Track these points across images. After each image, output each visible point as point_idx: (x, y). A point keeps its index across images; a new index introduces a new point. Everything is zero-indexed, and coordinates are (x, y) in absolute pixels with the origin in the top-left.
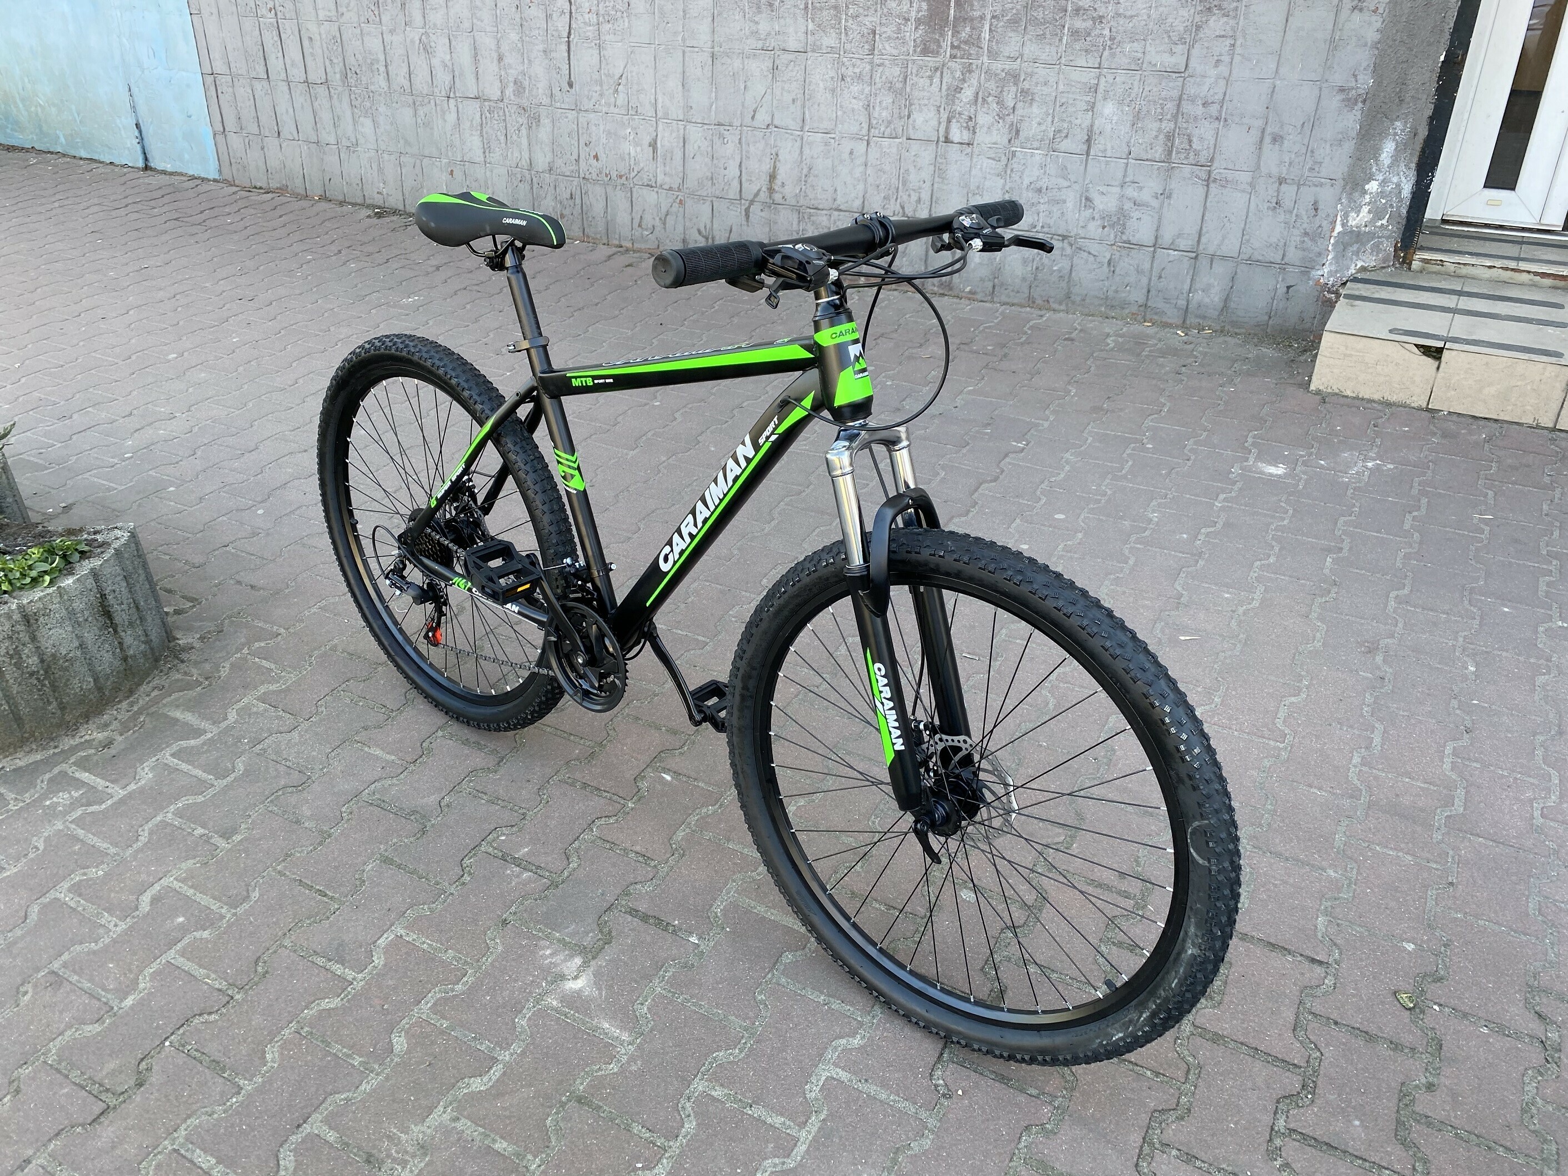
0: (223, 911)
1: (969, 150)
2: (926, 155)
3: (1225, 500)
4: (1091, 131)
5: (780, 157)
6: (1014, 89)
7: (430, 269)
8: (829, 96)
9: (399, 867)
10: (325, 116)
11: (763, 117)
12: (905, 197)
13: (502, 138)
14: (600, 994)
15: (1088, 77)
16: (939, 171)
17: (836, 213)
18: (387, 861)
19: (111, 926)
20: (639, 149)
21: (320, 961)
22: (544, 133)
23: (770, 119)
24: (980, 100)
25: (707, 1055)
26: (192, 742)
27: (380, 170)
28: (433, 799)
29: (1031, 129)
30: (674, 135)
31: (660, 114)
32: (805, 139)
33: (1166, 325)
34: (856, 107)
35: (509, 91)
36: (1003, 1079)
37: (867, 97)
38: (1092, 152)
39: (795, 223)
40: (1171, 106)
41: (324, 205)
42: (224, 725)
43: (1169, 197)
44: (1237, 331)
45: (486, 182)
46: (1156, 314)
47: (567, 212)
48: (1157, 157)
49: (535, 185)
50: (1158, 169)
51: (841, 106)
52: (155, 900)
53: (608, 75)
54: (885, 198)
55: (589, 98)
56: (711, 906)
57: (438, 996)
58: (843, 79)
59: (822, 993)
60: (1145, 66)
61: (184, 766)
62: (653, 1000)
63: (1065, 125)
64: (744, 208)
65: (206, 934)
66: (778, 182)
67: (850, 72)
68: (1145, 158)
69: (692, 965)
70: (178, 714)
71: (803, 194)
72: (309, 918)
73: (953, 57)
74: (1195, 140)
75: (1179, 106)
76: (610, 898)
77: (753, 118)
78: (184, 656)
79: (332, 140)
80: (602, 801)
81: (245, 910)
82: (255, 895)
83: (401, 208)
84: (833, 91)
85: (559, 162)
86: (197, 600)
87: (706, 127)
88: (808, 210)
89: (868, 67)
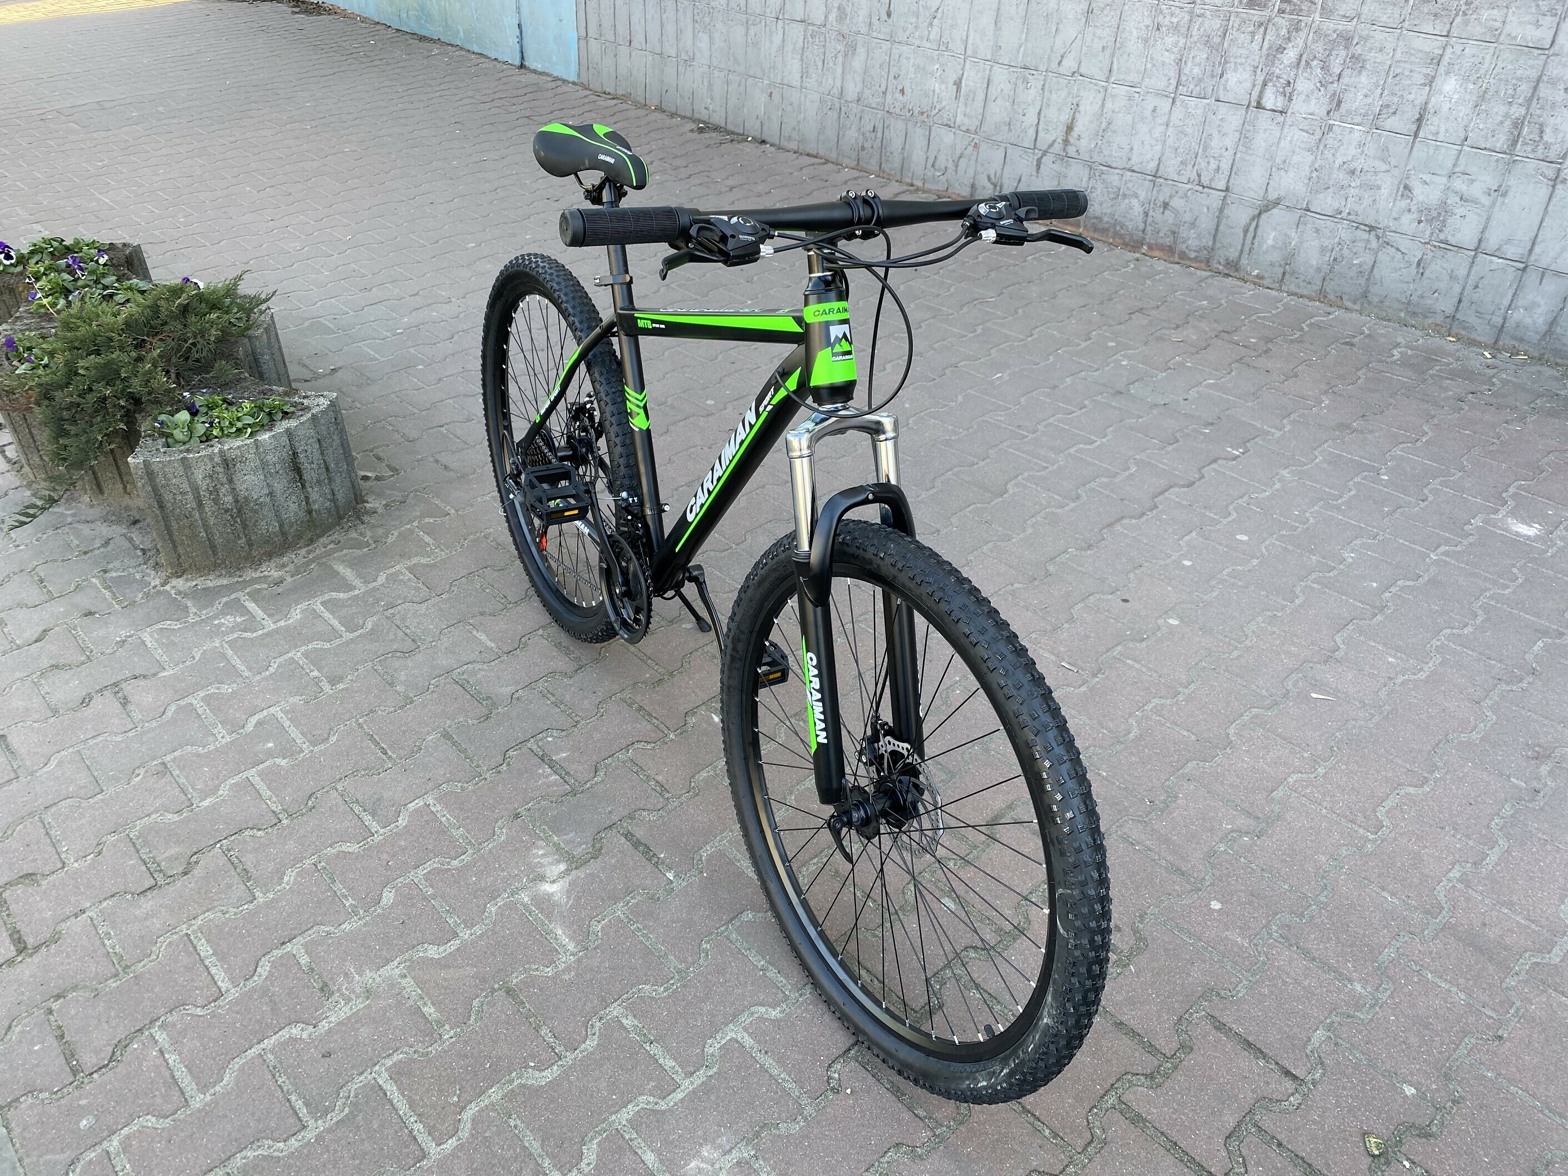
0: (304, 746)
1: (1280, 119)
2: (1234, 119)
3: (1446, 554)
4: (1425, 109)
5: (1081, 108)
6: (1343, 53)
7: (724, 189)
8: (1141, 46)
9: (454, 743)
10: (670, 29)
11: (1070, 64)
12: (1204, 164)
13: (820, 64)
14: (567, 902)
15: (1432, 46)
16: (1244, 138)
17: (1129, 173)
18: (446, 736)
19: (219, 737)
20: (943, 86)
21: (357, 809)
22: (858, 63)
23: (1076, 66)
24: (1303, 63)
25: (633, 985)
26: (342, 595)
27: (710, 85)
28: (508, 690)
29: (1354, 101)
30: (980, 75)
31: (969, 52)
32: (1109, 91)
33: (1472, 343)
34: (1167, 61)
35: (832, 17)
36: (897, 1092)
37: (1180, 51)
38: (1421, 134)
39: (1085, 179)
40: (1525, 89)
41: (657, 115)
42: (371, 586)
43: (1504, 195)
44: (1559, 361)
45: (800, 105)
46: (1464, 329)
47: (867, 145)
48: (1498, 146)
49: (843, 115)
50: (1497, 161)
51: (1152, 59)
52: (259, 723)
53: (925, 7)
54: (1182, 163)
55: (904, 30)
56: (702, 848)
57: (435, 865)
58: (1158, 29)
59: (764, 958)
60: (1502, 38)
61: (327, 615)
62: (610, 921)
63: (1396, 100)
64: (1036, 158)
65: (283, 762)
66: (1075, 134)
67: (1166, 22)
68: (1483, 146)
69: (659, 898)
70: (340, 568)
71: (1098, 149)
72: (364, 770)
73: (1281, 11)
74: (1548, 130)
75: (1535, 88)
76: (615, 818)
77: (1060, 63)
78: (366, 518)
79: (673, 53)
80: (649, 727)
81: (321, 751)
82: (333, 739)
83: (723, 125)
84: (1146, 41)
85: (867, 93)
86: (397, 470)
87: (1012, 69)
88: (1101, 167)
89: (1187, 17)
